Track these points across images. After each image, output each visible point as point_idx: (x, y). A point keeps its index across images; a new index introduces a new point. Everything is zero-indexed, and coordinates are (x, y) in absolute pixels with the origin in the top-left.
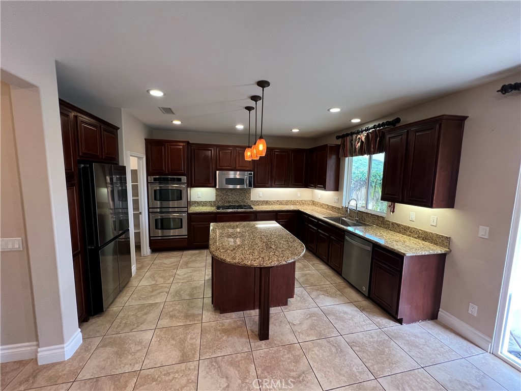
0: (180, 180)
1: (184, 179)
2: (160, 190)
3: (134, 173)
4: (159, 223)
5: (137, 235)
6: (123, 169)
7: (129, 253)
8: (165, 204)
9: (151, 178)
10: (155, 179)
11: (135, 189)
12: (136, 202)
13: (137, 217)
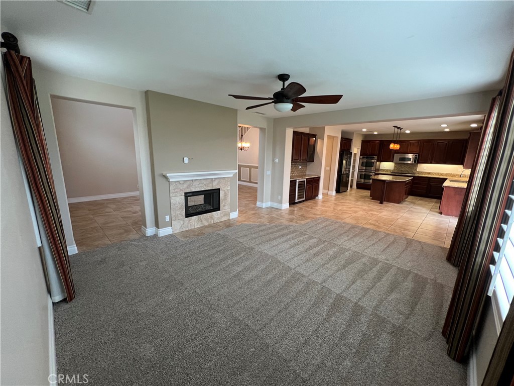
0: (374, 158)
1: (376, 157)
2: (366, 162)
3: (355, 154)
4: (364, 176)
5: (352, 180)
6: (352, 153)
7: (348, 187)
8: (368, 168)
9: (362, 157)
10: (363, 157)
11: (354, 161)
12: (354, 167)
13: (353, 173)
